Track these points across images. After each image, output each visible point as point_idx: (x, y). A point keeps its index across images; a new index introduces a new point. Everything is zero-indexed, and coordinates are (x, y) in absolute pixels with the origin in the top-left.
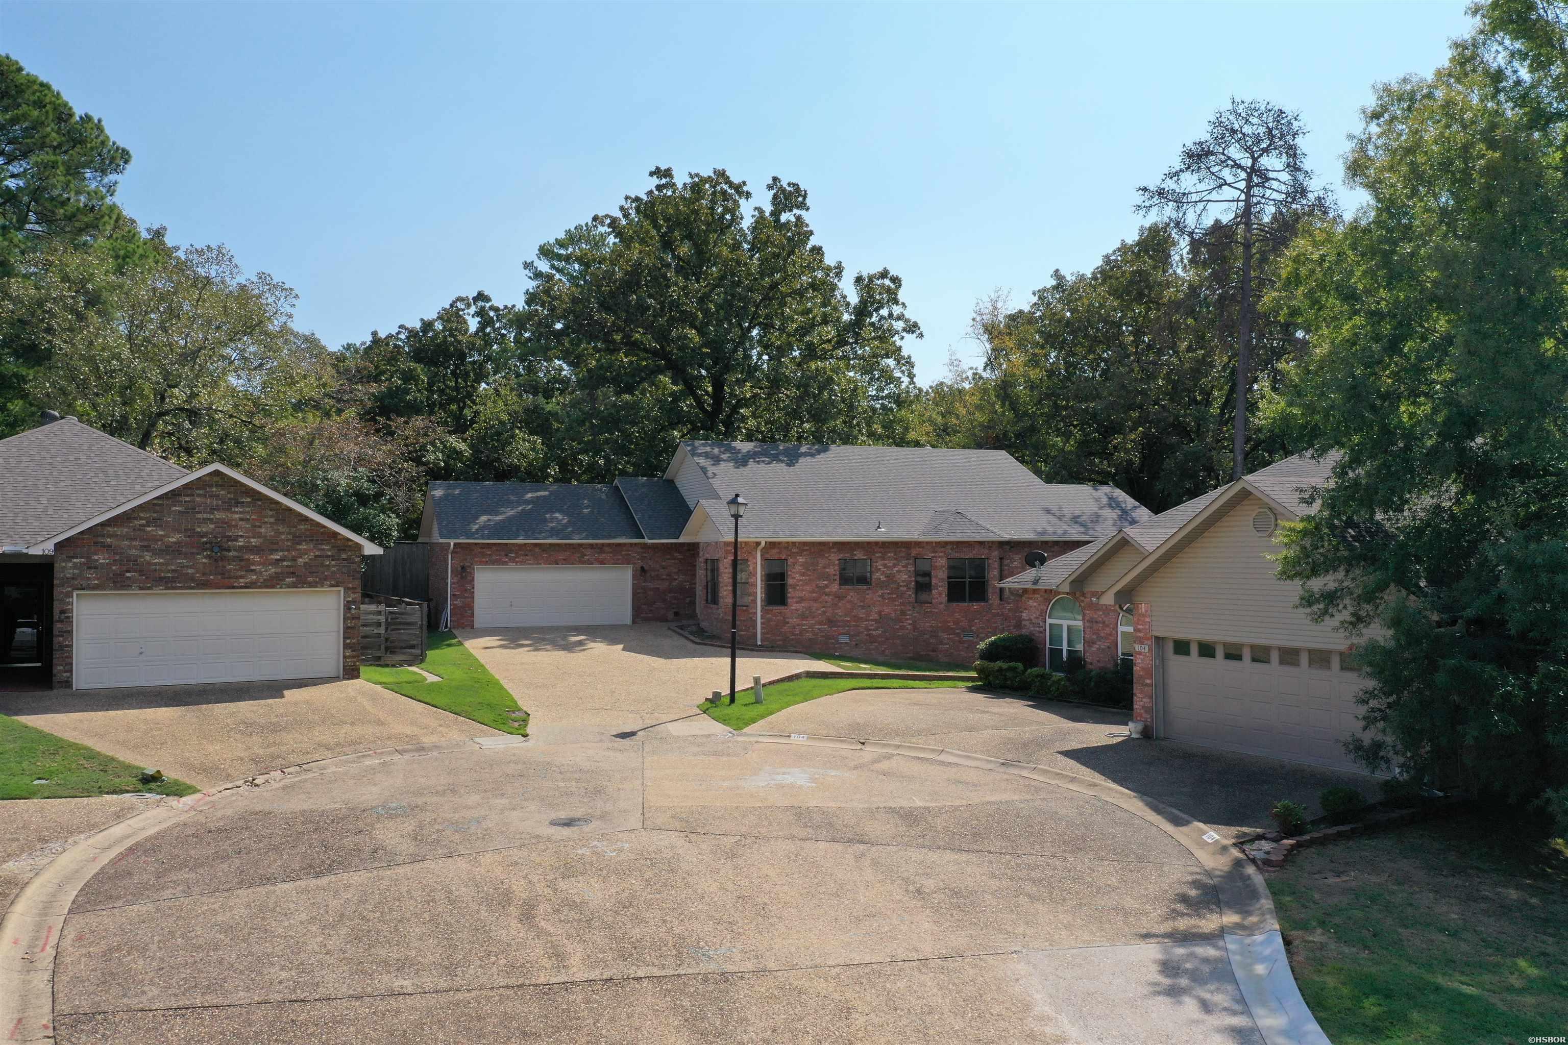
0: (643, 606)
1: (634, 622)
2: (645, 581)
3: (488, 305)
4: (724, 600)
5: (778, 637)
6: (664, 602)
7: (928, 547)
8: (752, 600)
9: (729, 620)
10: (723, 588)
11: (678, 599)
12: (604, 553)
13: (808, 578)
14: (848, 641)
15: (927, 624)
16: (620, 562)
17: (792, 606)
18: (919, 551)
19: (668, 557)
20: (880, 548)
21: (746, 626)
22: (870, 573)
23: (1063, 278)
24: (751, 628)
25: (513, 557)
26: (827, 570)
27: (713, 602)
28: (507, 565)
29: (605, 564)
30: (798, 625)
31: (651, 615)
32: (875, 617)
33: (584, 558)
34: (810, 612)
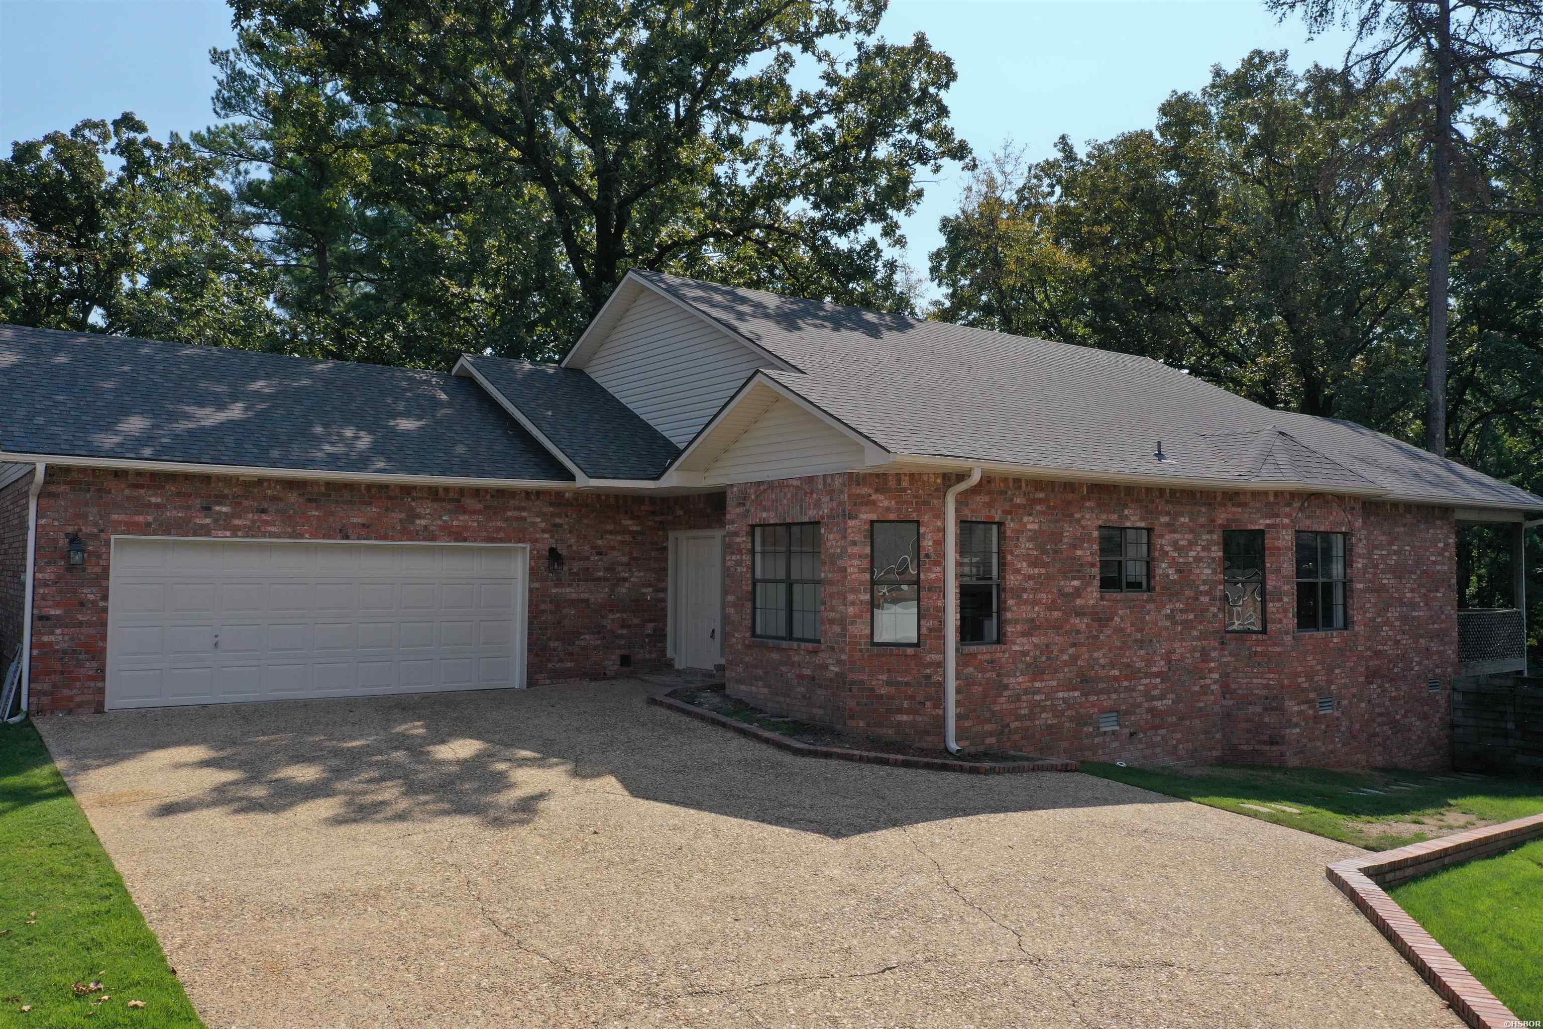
0: (552, 644)
1: (530, 681)
2: (559, 583)
3: (140, 137)
4: (844, 629)
5: (988, 727)
6: (599, 633)
7: (1258, 505)
8: (930, 630)
9: (862, 682)
10: (843, 596)
11: (629, 626)
12: (465, 512)
13: (1043, 571)
14: (1117, 728)
15: (1255, 681)
16: (502, 535)
17: (1015, 644)
18: (1234, 514)
19: (609, 527)
20: (1167, 502)
21: (912, 698)
22: (1148, 563)
23: (1071, 149)
24: (928, 704)
25: (226, 514)
26: (1079, 553)
27: (782, 633)
28: (208, 534)
29: (465, 540)
30: (1026, 692)
31: (569, 665)
32: (1160, 665)
33: (413, 523)
34: (1049, 658)
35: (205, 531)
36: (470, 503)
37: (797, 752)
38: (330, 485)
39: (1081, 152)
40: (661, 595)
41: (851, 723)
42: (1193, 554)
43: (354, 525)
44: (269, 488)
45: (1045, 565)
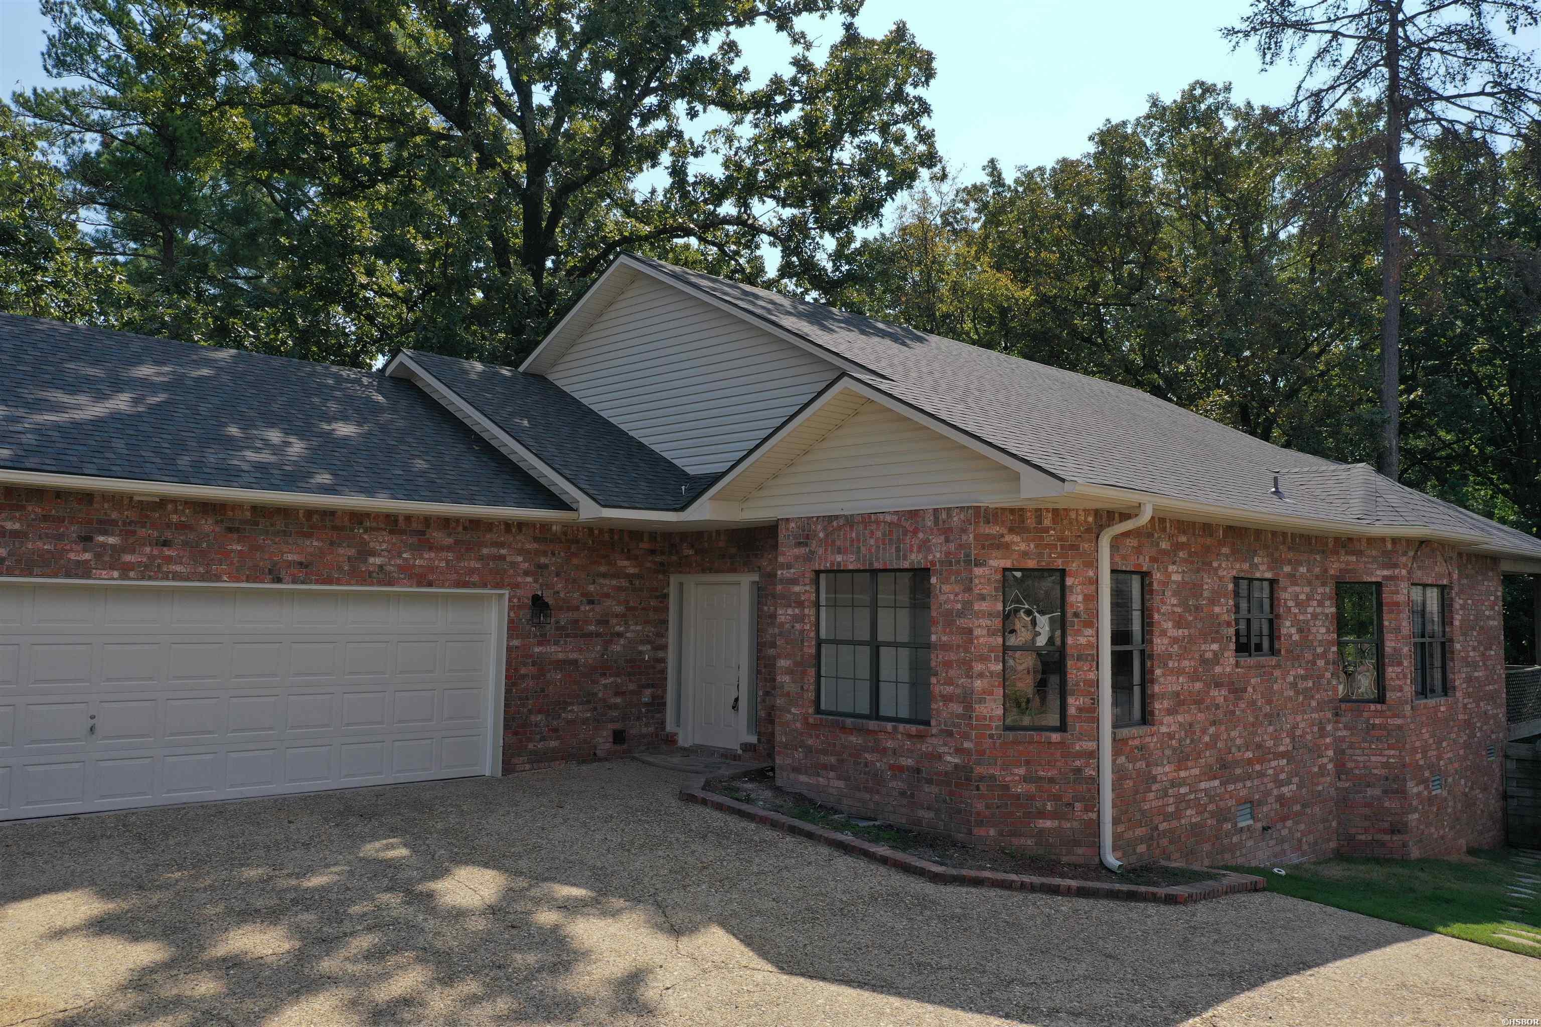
0: (534, 718)
1: (508, 767)
2: (543, 640)
4: (969, 707)
5: (1139, 832)
6: (589, 702)
7: (1374, 553)
8: (1080, 709)
9: (993, 777)
10: (967, 665)
11: (623, 694)
12: (431, 549)
13: (1186, 632)
14: (1251, 822)
15: (1373, 759)
16: (475, 578)
17: (1162, 724)
18: (1348, 563)
19: (603, 569)
20: (1289, 548)
21: (1057, 798)
22: (1271, 622)
23: (1000, 175)
24: (1078, 806)
25: (113, 546)
26: (1217, 610)
27: (864, 707)
28: (87, 575)
29: (430, 585)
30: (1173, 785)
31: (553, 744)
32: (1286, 745)
33: (366, 561)
34: (1192, 741)
35: (83, 570)
36: (438, 536)
37: (936, 878)
38: (259, 510)
39: (1009, 177)
40: (660, 654)
41: (978, 831)
42: (1310, 610)
43: (289, 564)
44: (175, 511)
45: (1188, 626)
